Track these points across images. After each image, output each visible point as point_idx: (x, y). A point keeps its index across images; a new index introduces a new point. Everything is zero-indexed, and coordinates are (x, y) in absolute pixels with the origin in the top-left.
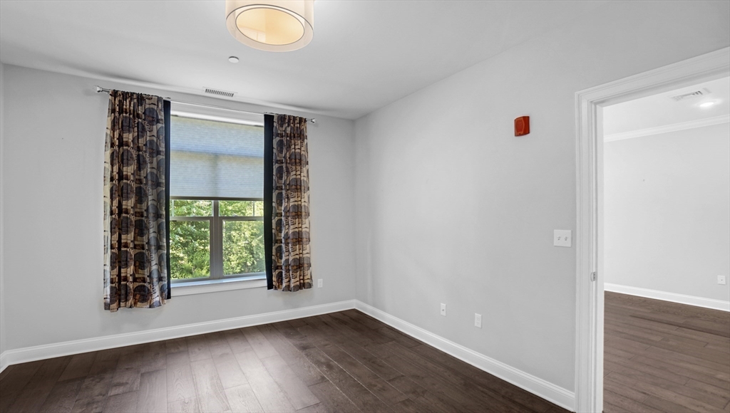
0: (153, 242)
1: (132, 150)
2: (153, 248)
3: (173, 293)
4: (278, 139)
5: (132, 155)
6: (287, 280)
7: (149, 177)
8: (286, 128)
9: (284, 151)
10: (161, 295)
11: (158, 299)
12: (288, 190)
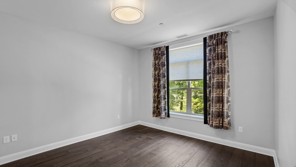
0: (162, 97)
1: (157, 66)
2: (162, 98)
3: (170, 116)
4: (209, 48)
5: (157, 68)
6: (212, 121)
7: (161, 74)
8: (213, 42)
9: (212, 53)
10: (165, 115)
11: (164, 116)
12: (214, 74)
